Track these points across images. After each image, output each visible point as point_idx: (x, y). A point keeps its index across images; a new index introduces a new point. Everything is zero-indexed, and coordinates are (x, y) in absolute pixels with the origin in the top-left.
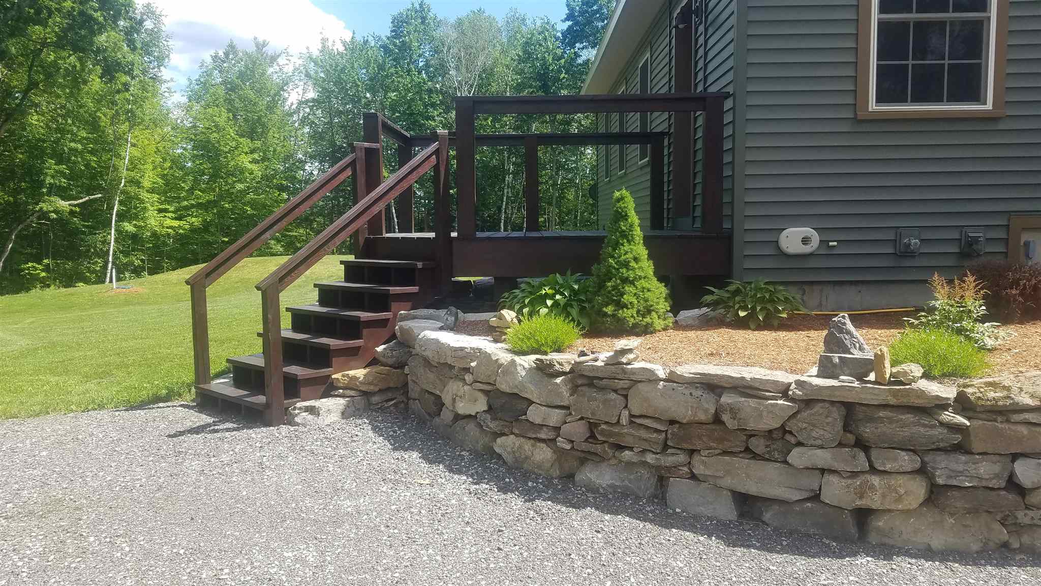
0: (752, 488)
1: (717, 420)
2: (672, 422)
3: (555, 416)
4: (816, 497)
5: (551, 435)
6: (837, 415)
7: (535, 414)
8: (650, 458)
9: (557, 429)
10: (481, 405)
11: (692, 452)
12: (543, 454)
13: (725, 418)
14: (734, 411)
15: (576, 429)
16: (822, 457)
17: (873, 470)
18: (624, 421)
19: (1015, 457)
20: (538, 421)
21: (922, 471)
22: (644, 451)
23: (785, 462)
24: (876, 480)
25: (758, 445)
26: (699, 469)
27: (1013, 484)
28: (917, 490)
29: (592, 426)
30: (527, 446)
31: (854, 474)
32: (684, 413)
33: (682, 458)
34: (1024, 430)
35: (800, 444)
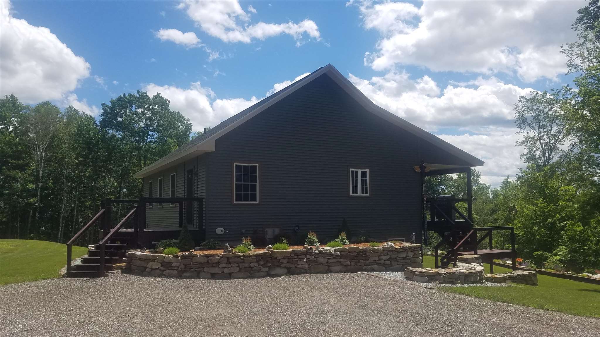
0: (213, 272)
1: (208, 262)
2: (200, 263)
3: (178, 265)
4: (223, 272)
5: (177, 268)
6: (226, 259)
7: (173, 265)
8: (196, 270)
9: (178, 267)
10: (160, 265)
11: (203, 268)
12: (175, 272)
13: (209, 261)
14: (211, 260)
15: (182, 266)
16: (224, 265)
17: (232, 267)
18: (192, 264)
19: (251, 263)
20: (175, 266)
21: (238, 266)
22: (196, 269)
23: (219, 267)
24: (232, 268)
25: (214, 265)
26: (205, 270)
27: (250, 267)
28: (238, 269)
29: (186, 265)
30: (172, 271)
31: (229, 268)
32: (202, 261)
33: (202, 269)
34: (252, 259)
35: (221, 264)
